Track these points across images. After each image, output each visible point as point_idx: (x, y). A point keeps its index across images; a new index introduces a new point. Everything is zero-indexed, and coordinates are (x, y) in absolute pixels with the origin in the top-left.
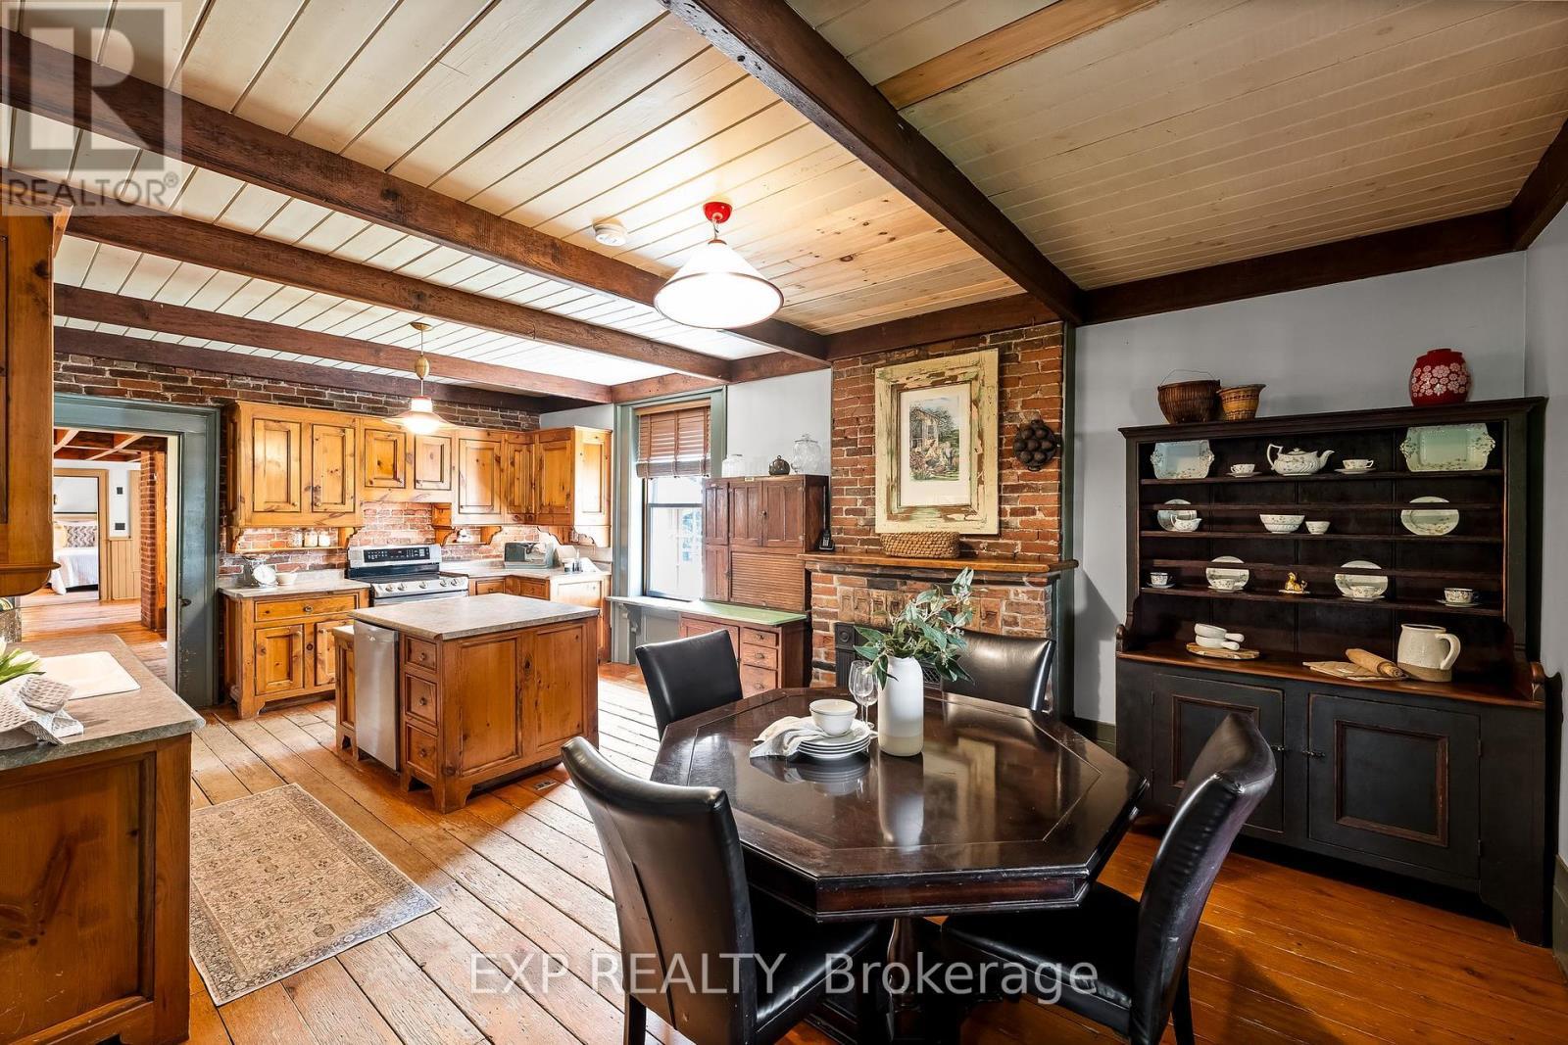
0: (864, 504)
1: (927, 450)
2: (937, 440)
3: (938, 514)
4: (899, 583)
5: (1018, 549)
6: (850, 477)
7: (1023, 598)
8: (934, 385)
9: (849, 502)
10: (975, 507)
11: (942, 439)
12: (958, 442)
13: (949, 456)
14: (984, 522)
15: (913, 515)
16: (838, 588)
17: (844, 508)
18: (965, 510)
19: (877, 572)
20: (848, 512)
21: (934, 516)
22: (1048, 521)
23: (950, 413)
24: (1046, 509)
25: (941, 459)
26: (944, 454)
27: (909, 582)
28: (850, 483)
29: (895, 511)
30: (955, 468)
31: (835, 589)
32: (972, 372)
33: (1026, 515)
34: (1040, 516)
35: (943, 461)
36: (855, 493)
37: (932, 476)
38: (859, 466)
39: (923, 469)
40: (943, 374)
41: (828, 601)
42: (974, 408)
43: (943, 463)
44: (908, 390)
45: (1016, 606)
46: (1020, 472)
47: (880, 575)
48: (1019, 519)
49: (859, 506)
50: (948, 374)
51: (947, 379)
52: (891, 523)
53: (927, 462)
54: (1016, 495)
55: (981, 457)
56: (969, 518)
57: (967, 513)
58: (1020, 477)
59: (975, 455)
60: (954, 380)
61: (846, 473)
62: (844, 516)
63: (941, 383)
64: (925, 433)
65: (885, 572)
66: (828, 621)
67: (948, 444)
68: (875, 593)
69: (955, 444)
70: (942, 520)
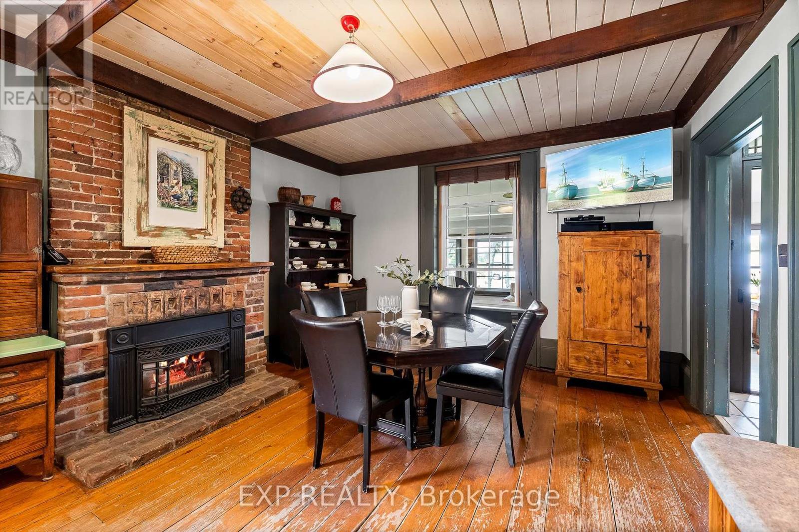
0: (102, 219)
1: (173, 187)
2: (181, 181)
3: (184, 234)
4: (176, 283)
5: (231, 257)
6: (81, 191)
7: (256, 281)
8: (181, 142)
9: (82, 216)
10: (210, 230)
11: (185, 182)
12: (197, 187)
13: (190, 194)
14: (216, 240)
15: (163, 232)
16: (107, 297)
17: (73, 222)
18: (204, 232)
19: (161, 276)
20: (77, 226)
21: (181, 235)
22: (246, 241)
23: (191, 166)
24: (244, 235)
25: (184, 196)
26: (187, 193)
27: (185, 281)
28: (81, 197)
29: (145, 229)
30: (195, 204)
31: (104, 298)
32: (209, 146)
33: (235, 238)
34: (241, 238)
35: (185, 198)
36: (88, 208)
37: (177, 206)
38: (94, 184)
39: (169, 200)
40: (189, 138)
41: (91, 312)
42: (210, 168)
43: (186, 199)
44: (157, 137)
45: (251, 286)
46: (232, 213)
47: (162, 279)
48: (232, 239)
49: (95, 219)
50: (193, 140)
51: (192, 143)
52: (141, 238)
53: (172, 196)
54: (230, 226)
55: (214, 201)
56: (207, 237)
57: (206, 234)
58: (232, 216)
59: (211, 199)
60: (196, 146)
61: (76, 187)
62: (73, 229)
63: (188, 144)
64: (171, 174)
65: (168, 276)
66: (91, 331)
67: (190, 186)
68: (152, 295)
69: (195, 187)
70: (188, 238)
